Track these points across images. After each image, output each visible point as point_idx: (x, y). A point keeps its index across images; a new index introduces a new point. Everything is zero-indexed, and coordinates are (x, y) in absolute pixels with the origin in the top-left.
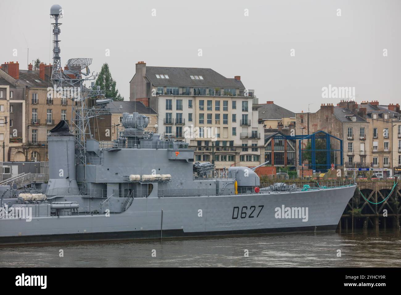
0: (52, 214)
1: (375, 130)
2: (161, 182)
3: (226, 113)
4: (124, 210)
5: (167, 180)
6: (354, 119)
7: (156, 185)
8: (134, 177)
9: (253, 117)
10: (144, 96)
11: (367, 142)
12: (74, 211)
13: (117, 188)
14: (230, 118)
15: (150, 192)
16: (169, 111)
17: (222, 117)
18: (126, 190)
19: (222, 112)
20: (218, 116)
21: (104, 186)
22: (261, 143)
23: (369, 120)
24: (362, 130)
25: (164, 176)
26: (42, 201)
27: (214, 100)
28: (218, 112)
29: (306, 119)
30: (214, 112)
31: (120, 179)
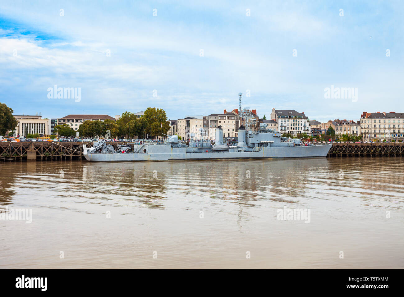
0: (238, 151)
1: (345, 128)
2: (270, 143)
3: (299, 123)
4: (259, 151)
5: (273, 142)
6: (339, 125)
7: (269, 144)
8: (262, 141)
9: (307, 124)
10: (275, 118)
11: (343, 131)
12: (245, 151)
13: (258, 145)
14: (300, 125)
15: (267, 146)
16: (282, 123)
17: (297, 124)
18: (260, 145)
19: (298, 123)
20: (296, 124)
21: (254, 144)
22: (310, 132)
23: (343, 125)
24: (341, 128)
25: (272, 141)
26: (235, 148)
27: (295, 119)
28: (296, 123)
29: (324, 125)
30: (295, 123)
31: (258, 142)
